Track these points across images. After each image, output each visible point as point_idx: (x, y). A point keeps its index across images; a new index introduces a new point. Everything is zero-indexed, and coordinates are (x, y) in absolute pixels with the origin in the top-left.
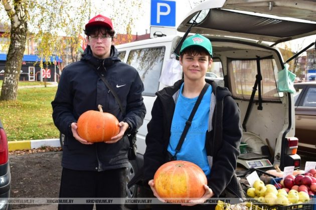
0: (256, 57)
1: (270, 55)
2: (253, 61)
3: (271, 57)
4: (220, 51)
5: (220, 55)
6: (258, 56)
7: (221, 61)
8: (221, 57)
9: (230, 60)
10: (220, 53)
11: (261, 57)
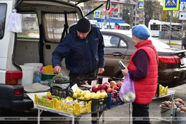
0: (64, 12)
1: (74, 10)
2: (62, 14)
3: (74, 12)
4: (36, 6)
5: (36, 9)
6: (66, 11)
7: (36, 13)
8: (36, 11)
9: (44, 13)
10: (36, 7)
11: (67, 12)
